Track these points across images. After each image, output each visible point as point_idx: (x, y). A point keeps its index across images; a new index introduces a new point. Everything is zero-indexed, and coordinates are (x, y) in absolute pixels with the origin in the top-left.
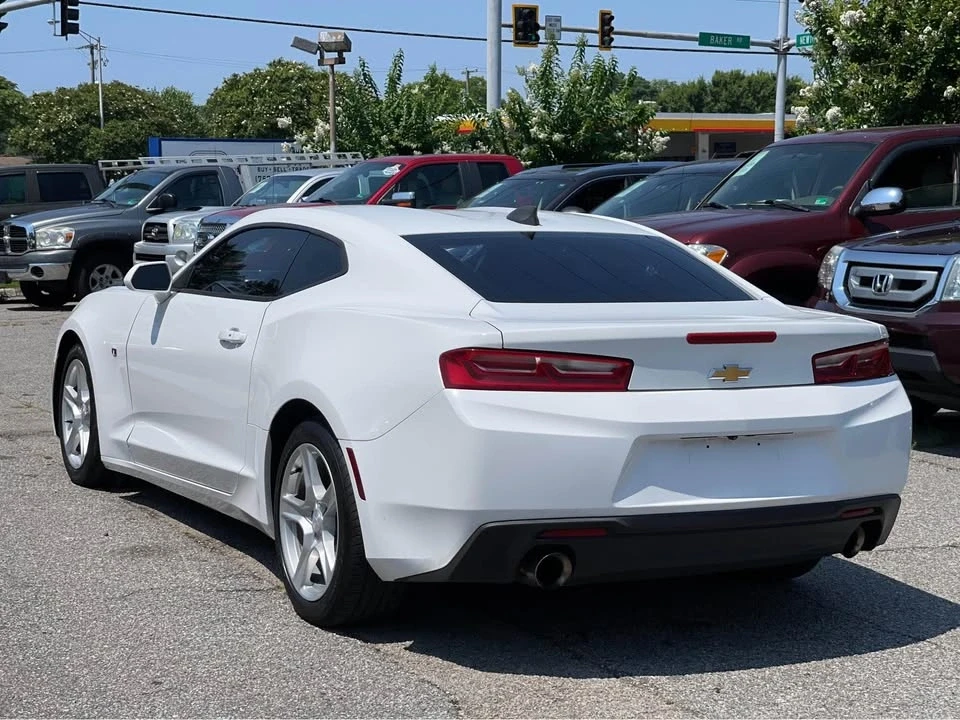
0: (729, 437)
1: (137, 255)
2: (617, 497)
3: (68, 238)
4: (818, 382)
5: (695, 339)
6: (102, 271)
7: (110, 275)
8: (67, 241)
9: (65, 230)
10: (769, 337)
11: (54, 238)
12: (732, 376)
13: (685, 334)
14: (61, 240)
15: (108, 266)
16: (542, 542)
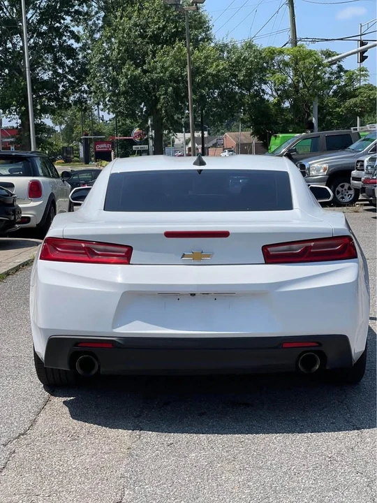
0: (191, 294)
1: (353, 178)
2: (115, 325)
3: (325, 169)
4: (266, 263)
5: (169, 235)
6: (343, 187)
7: (347, 188)
8: (324, 171)
9: (325, 166)
10: (225, 234)
11: (318, 170)
12: (198, 258)
13: (163, 232)
14: (322, 171)
15: (346, 184)
16: (77, 348)
